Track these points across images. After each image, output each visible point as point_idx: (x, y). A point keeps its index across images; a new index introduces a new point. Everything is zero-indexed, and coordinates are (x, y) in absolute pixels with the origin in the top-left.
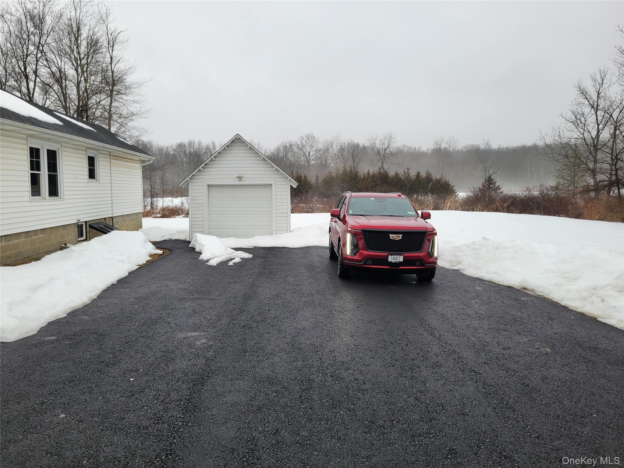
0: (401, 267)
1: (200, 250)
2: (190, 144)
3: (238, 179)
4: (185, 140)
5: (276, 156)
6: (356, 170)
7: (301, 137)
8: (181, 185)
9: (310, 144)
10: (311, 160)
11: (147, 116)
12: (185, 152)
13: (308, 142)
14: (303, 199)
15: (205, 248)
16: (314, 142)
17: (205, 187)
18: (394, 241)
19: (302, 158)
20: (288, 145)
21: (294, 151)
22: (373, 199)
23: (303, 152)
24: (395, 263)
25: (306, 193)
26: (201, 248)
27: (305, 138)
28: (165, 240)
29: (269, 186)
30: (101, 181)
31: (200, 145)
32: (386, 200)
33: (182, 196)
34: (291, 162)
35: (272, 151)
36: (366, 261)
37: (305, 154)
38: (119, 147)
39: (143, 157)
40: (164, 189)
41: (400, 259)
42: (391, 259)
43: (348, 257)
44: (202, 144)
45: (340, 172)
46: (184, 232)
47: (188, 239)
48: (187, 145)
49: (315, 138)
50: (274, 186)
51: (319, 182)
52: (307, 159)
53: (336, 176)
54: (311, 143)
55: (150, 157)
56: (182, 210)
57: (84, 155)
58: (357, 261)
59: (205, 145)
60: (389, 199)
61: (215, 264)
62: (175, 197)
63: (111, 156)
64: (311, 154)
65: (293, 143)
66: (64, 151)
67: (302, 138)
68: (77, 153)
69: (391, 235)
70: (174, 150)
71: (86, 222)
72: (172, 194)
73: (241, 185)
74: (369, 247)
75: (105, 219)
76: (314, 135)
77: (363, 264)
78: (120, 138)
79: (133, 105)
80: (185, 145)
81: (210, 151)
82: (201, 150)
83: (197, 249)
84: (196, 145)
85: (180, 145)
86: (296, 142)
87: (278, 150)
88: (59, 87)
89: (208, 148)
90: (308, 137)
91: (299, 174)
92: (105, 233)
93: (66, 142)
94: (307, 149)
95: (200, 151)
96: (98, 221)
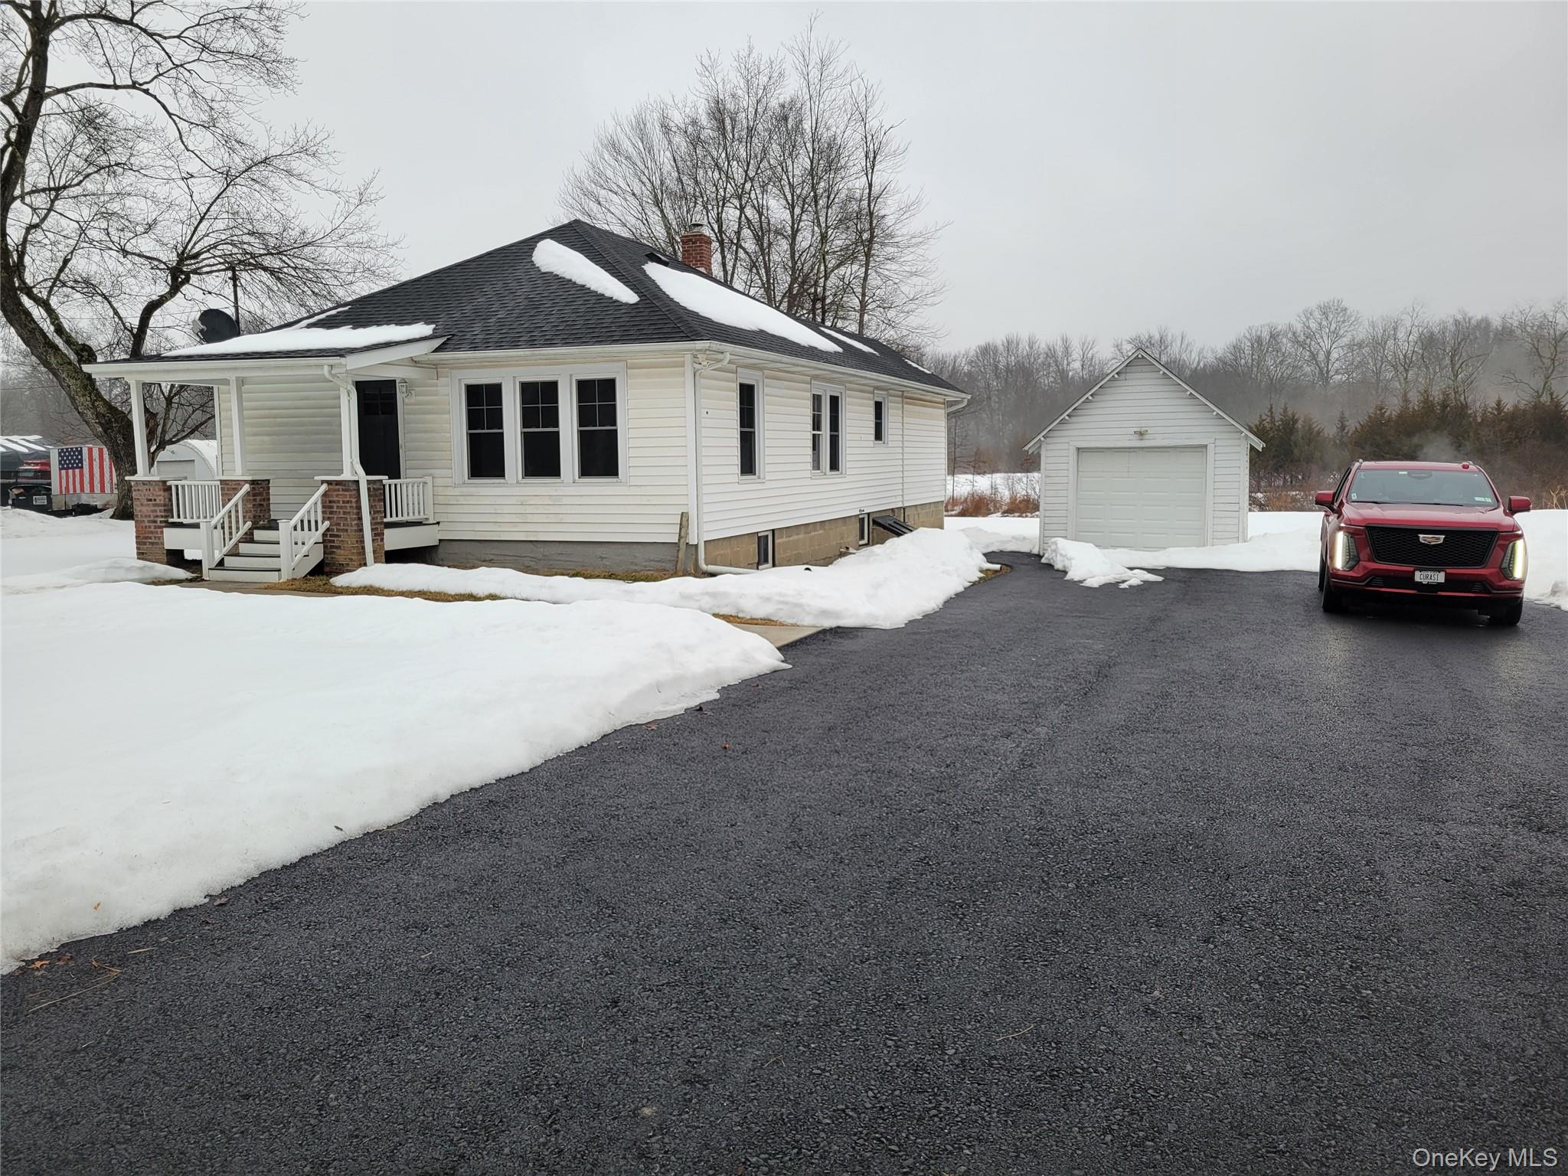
0: (1439, 593)
1: (1064, 567)
2: (1010, 345)
3: (1137, 437)
4: (997, 337)
5: (1232, 367)
6: (1462, 398)
7: (1305, 312)
8: (1026, 448)
9: (1332, 328)
10: (1331, 373)
11: (936, 300)
12: (996, 367)
13: (1324, 323)
14: (1300, 477)
15: (1074, 562)
16: (1344, 322)
17: (1073, 453)
18: (1427, 546)
19: (1307, 369)
20: (1266, 335)
21: (1283, 350)
22: (1406, 473)
23: (1310, 351)
24: (1428, 585)
25: (1307, 463)
26: (1067, 563)
27: (1317, 314)
28: (993, 552)
29: (1200, 450)
30: (890, 444)
31: (1031, 348)
32: (1431, 475)
33: (993, 472)
34: (1272, 380)
35: (1220, 353)
36: (1370, 581)
37: (1314, 356)
38: (919, 381)
39: (952, 395)
40: (957, 455)
41: (1440, 577)
42: (1419, 577)
43: (1340, 573)
44: (1037, 345)
45: (1411, 406)
46: (1024, 538)
47: (1035, 551)
48: (1001, 348)
49: (1348, 312)
50: (1211, 447)
51: (1348, 433)
52: (1321, 370)
53: (1400, 416)
54: (1334, 326)
55: (963, 395)
56: (994, 501)
57: (870, 399)
58: (1353, 579)
59: (1043, 346)
60: (1438, 473)
61: (1096, 585)
62: (979, 474)
63: (905, 398)
64: (1334, 355)
65: (1279, 328)
66: (849, 397)
67: (1308, 314)
68: (862, 398)
69: (1421, 536)
70: (970, 363)
71: (869, 514)
72: (974, 467)
73: (1143, 448)
74: (1378, 555)
75: (892, 510)
76: (1344, 304)
77: (1367, 585)
78: (910, 363)
79: (909, 281)
80: (996, 350)
81: (1056, 361)
82: (1035, 360)
83: (1059, 566)
84: (1024, 348)
85: (986, 349)
86: (1290, 326)
87: (1237, 349)
88: (757, 248)
89: (1051, 354)
90: (1325, 310)
91: (1290, 413)
92: (899, 535)
93: (850, 382)
94: (1322, 344)
95: (1032, 360)
96: (883, 514)
